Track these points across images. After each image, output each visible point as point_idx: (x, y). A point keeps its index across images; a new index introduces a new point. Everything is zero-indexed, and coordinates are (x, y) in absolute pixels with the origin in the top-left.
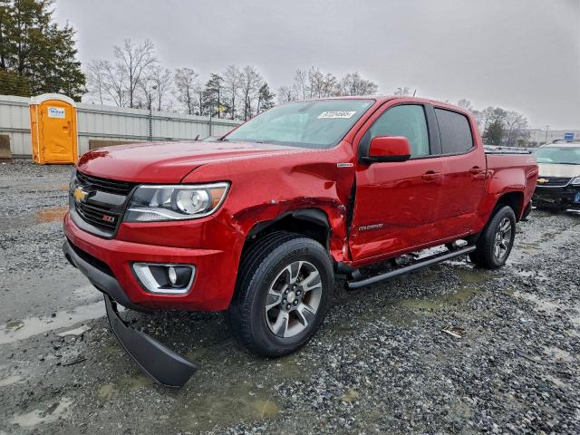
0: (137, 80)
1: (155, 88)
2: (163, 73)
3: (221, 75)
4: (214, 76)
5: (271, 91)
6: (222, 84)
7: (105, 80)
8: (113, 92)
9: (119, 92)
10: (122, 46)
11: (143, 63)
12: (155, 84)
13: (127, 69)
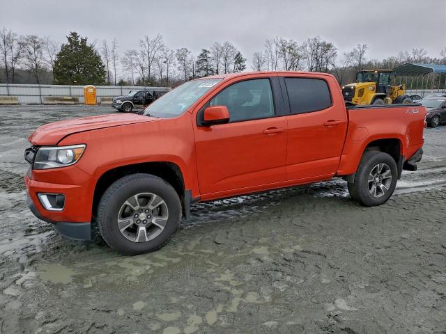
0: (153, 59)
1: (165, 62)
2: (170, 52)
3: (208, 49)
4: (204, 50)
5: (244, 57)
6: (209, 55)
7: (134, 62)
8: (139, 68)
9: (142, 68)
10: (144, 40)
11: (156, 49)
12: (165, 60)
13: (147, 53)
